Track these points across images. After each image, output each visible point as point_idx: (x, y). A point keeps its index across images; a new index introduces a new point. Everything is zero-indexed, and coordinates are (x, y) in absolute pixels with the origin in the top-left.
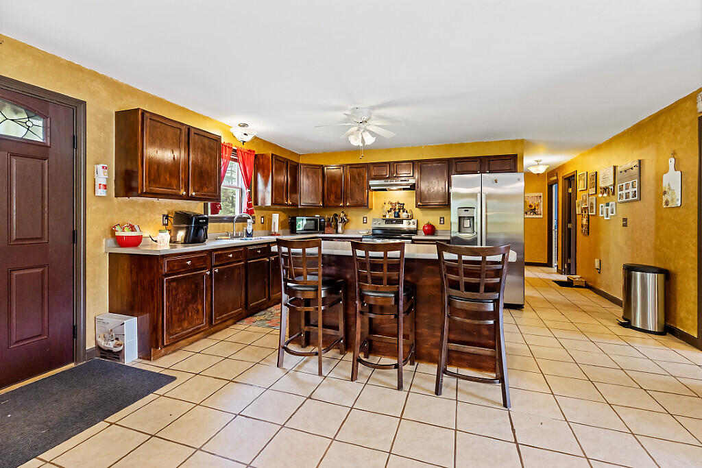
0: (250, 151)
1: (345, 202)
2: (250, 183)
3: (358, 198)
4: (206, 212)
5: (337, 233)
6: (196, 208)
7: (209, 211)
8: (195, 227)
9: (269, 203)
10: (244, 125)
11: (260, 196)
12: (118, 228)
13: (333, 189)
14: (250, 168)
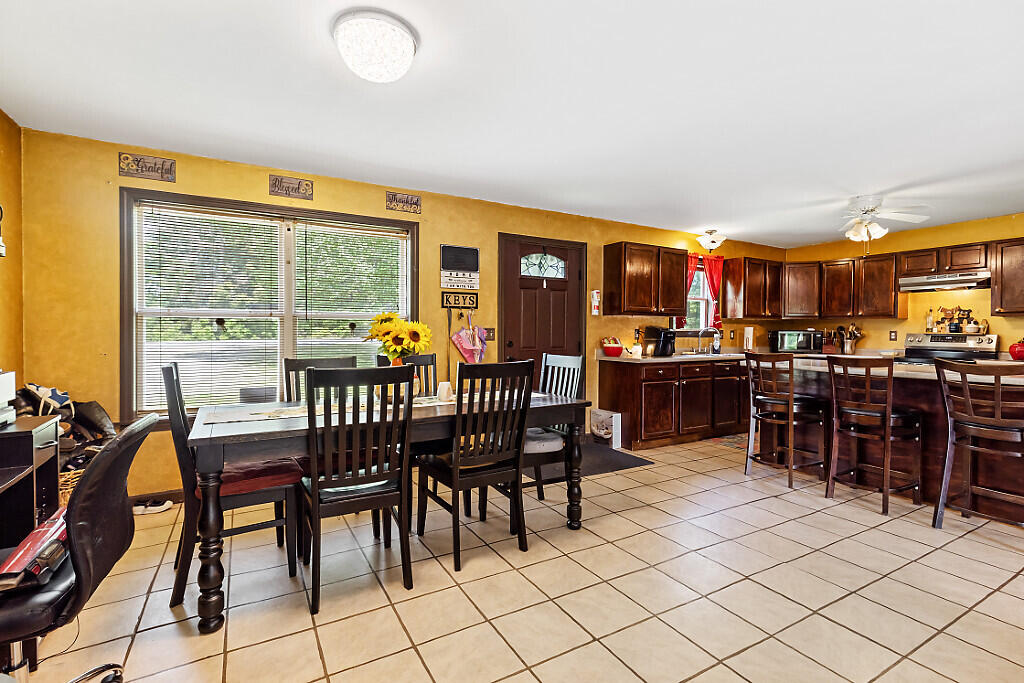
0: (718, 257)
1: (855, 310)
2: (719, 294)
3: (879, 303)
4: (671, 327)
5: (843, 353)
6: (662, 322)
7: (675, 326)
8: (663, 341)
9: (740, 315)
10: (711, 233)
11: (730, 306)
12: (606, 341)
13: (837, 294)
14: (719, 278)
